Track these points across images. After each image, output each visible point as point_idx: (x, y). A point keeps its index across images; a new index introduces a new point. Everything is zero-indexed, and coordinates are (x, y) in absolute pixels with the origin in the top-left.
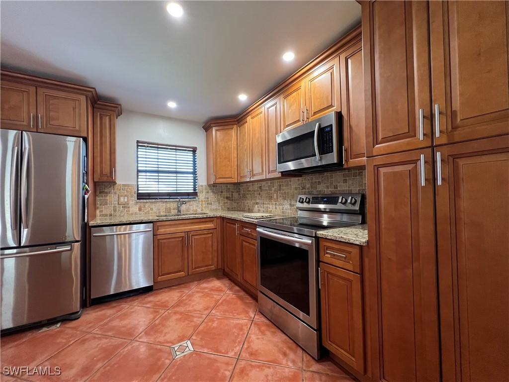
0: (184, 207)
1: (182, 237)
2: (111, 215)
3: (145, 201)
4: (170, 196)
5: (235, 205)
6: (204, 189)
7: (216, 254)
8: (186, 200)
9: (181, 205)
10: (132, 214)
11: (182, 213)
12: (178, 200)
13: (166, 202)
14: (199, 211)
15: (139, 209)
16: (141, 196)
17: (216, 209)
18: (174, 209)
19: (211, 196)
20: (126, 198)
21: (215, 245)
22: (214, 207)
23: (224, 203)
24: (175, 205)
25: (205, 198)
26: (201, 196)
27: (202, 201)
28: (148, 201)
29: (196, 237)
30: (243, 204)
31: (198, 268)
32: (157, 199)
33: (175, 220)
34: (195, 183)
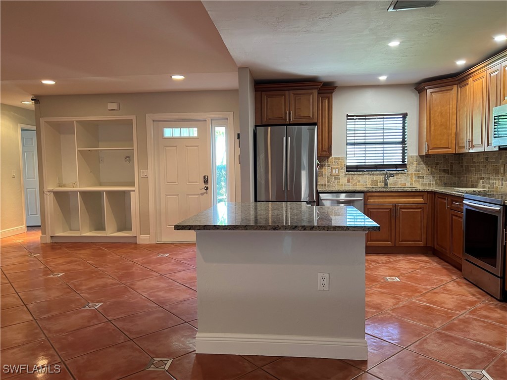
0: (391, 180)
1: (390, 209)
2: (325, 185)
3: (353, 173)
4: (377, 168)
5: (455, 179)
6: (415, 160)
7: (425, 230)
8: (394, 172)
9: (388, 178)
10: (342, 185)
11: (389, 186)
12: (385, 172)
13: (373, 174)
14: (408, 185)
15: (348, 180)
16: (350, 169)
17: (429, 184)
18: (380, 182)
19: (423, 169)
20: (337, 170)
21: (425, 221)
22: (426, 181)
23: (440, 177)
24: (382, 178)
25: (416, 171)
26: (412, 169)
27: (412, 174)
28: (355, 173)
29: (403, 210)
30: (466, 178)
31: (405, 241)
32: (364, 171)
33: (383, 192)
34: (404, 153)
